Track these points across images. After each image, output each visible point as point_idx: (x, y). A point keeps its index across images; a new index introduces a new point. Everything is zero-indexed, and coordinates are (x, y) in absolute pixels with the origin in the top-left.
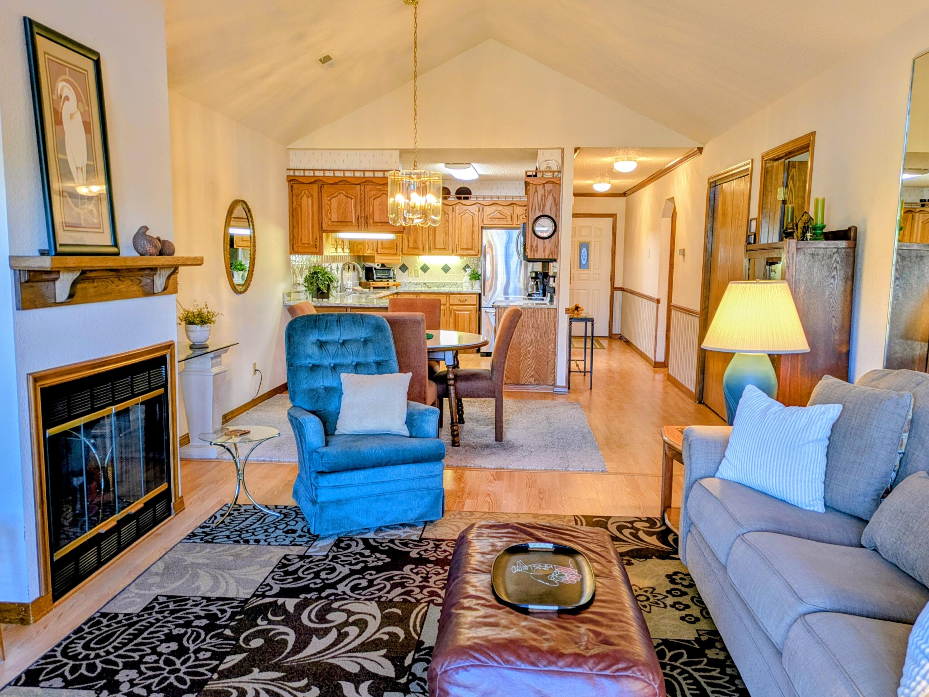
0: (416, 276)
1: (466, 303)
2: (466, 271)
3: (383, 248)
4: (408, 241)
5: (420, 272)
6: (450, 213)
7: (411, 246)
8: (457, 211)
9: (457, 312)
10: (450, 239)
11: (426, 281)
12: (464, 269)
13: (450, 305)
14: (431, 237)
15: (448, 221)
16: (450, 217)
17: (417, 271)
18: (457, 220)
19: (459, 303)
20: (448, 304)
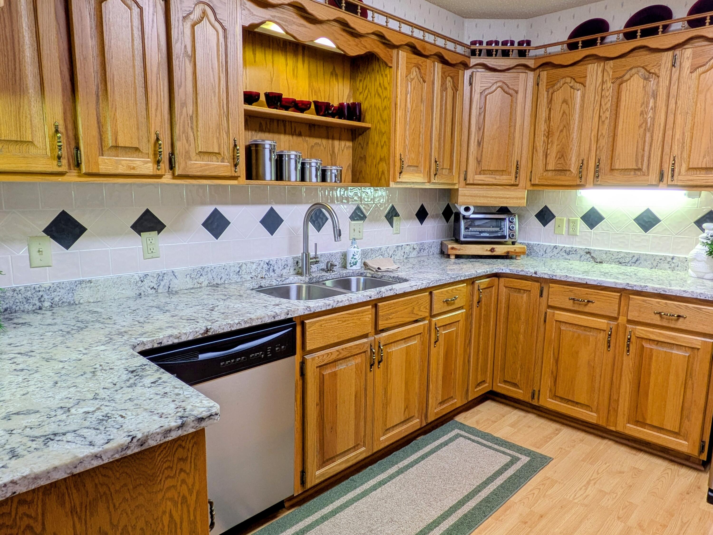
0: (572, 234)
1: (680, 324)
2: (703, 230)
3: (482, 172)
4: (546, 156)
5: (581, 226)
6: (664, 73)
7: (550, 167)
8: (687, 64)
9: (647, 345)
10: (657, 144)
11: (592, 247)
12: (699, 223)
13: (630, 322)
14: (603, 142)
15: (655, 96)
16: (664, 82)
17: (575, 222)
18: (683, 88)
19: (657, 320)
20: (622, 320)
